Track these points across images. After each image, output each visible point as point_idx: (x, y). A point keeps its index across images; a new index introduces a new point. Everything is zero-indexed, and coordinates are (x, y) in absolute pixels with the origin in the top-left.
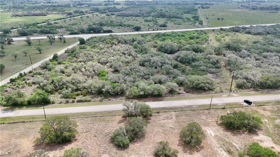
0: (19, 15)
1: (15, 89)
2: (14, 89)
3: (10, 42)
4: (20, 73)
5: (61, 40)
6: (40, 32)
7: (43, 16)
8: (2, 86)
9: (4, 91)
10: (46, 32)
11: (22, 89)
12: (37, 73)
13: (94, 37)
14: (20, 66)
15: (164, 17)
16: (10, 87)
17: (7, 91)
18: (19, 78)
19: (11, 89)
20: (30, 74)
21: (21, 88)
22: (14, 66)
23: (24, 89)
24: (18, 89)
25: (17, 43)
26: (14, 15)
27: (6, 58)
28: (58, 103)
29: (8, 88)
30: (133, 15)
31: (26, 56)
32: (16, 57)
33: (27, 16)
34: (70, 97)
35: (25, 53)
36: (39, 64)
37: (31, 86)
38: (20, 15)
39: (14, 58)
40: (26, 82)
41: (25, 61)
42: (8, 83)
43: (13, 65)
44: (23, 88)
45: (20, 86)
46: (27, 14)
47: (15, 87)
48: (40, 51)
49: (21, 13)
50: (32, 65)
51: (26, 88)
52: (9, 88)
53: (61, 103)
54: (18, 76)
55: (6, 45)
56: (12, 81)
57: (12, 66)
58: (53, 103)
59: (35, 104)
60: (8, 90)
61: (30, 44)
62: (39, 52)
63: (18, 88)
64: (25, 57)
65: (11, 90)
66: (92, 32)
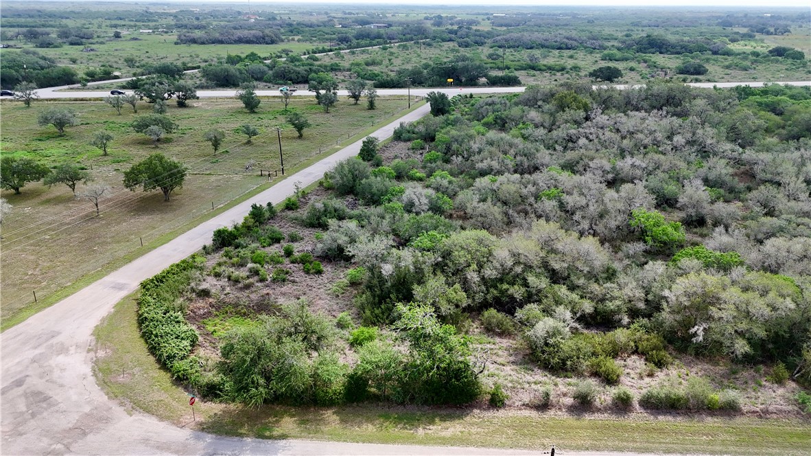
0: (199, 41)
1: (247, 287)
2: (240, 285)
3: (185, 99)
4: (254, 207)
5: (357, 100)
6: (277, 77)
7: (267, 44)
8: (183, 262)
9: (193, 290)
10: (294, 76)
11: (279, 290)
12: (325, 211)
13: (468, 96)
14: (237, 178)
15: (663, 50)
16: (218, 270)
17: (205, 294)
18: (249, 228)
19: (224, 282)
20: (290, 214)
21: (274, 280)
22: (213, 178)
23: (287, 288)
24: (259, 284)
25: (206, 104)
26: (183, 37)
27: (179, 148)
28: (526, 406)
29: (209, 279)
30: (547, 44)
31: (249, 143)
32: (216, 144)
33: (221, 42)
34: (585, 364)
35: (248, 134)
36: (310, 174)
37: (319, 272)
38: (200, 38)
39: (210, 149)
40: (289, 253)
41: (252, 161)
42: (206, 251)
43: (210, 174)
44: (284, 280)
45: (269, 272)
46: (220, 38)
47: (243, 273)
48: (299, 127)
49: (205, 36)
50: (286, 178)
51: (294, 282)
52: (217, 275)
53: (544, 405)
54: (246, 219)
55: (173, 110)
56: (224, 240)
57: (206, 178)
58: (496, 402)
59: (387, 399)
60: (213, 291)
61: (256, 110)
62: (297, 134)
63: (256, 278)
64: (248, 148)
65: (228, 290)
66: (452, 80)
